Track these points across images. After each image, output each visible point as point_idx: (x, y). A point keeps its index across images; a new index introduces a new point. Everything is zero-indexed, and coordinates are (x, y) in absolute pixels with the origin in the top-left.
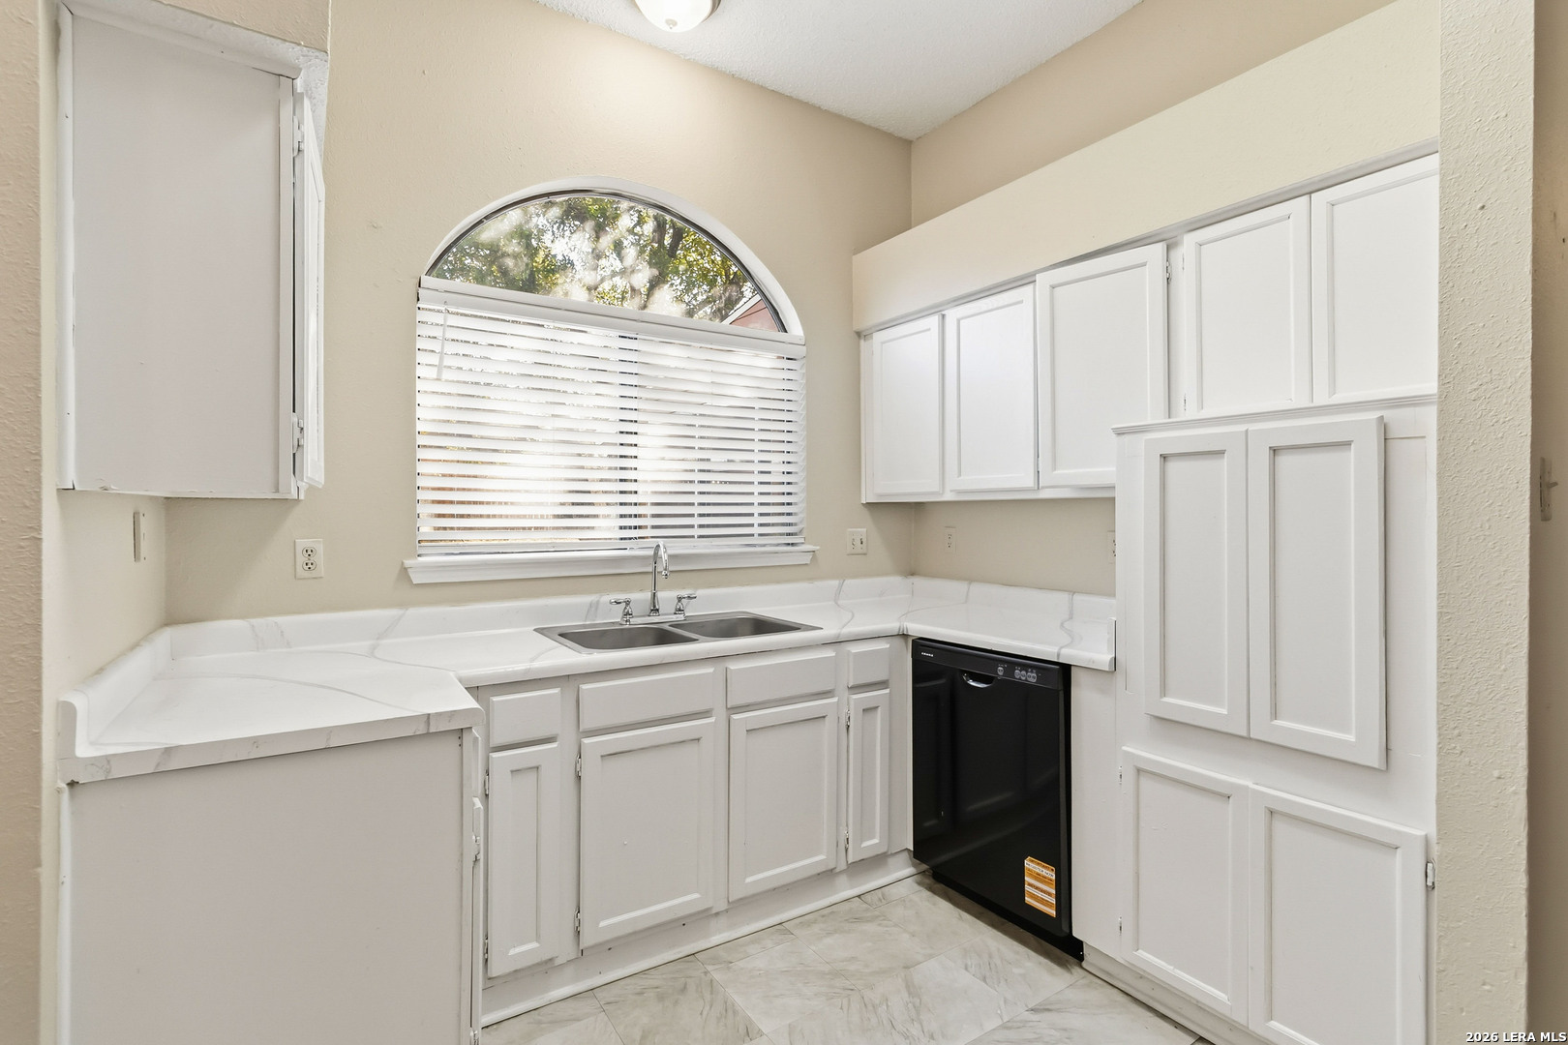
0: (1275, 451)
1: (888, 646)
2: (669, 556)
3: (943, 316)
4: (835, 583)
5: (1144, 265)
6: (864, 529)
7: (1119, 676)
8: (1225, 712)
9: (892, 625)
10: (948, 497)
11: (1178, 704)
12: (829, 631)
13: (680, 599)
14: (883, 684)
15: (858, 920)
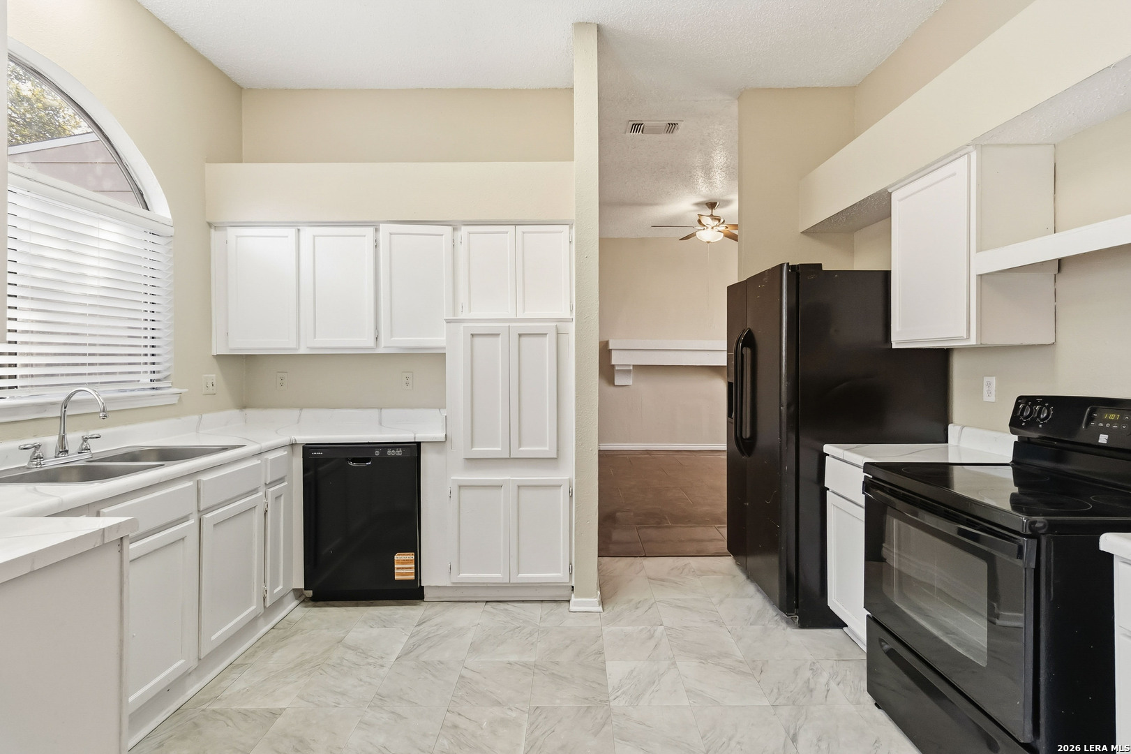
0: (520, 335)
1: (286, 453)
2: (104, 399)
3: (299, 230)
4: (196, 417)
5: (442, 235)
6: (214, 375)
7: (448, 443)
8: (500, 449)
9: (285, 439)
10: (302, 351)
11: (480, 450)
12: (251, 448)
13: (85, 440)
14: (281, 480)
15: (285, 638)
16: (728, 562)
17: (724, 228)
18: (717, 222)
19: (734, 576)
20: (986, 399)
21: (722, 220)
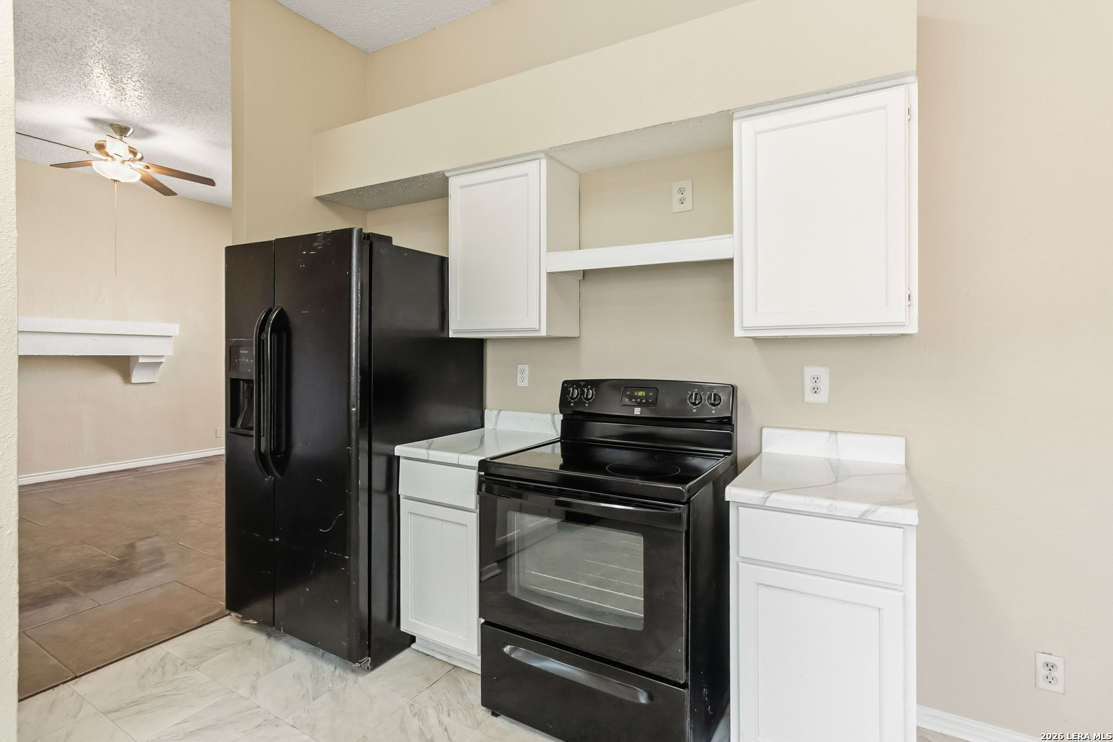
16: (229, 625)
17: (141, 167)
18: (131, 156)
19: (250, 642)
20: (520, 384)
21: (139, 156)
